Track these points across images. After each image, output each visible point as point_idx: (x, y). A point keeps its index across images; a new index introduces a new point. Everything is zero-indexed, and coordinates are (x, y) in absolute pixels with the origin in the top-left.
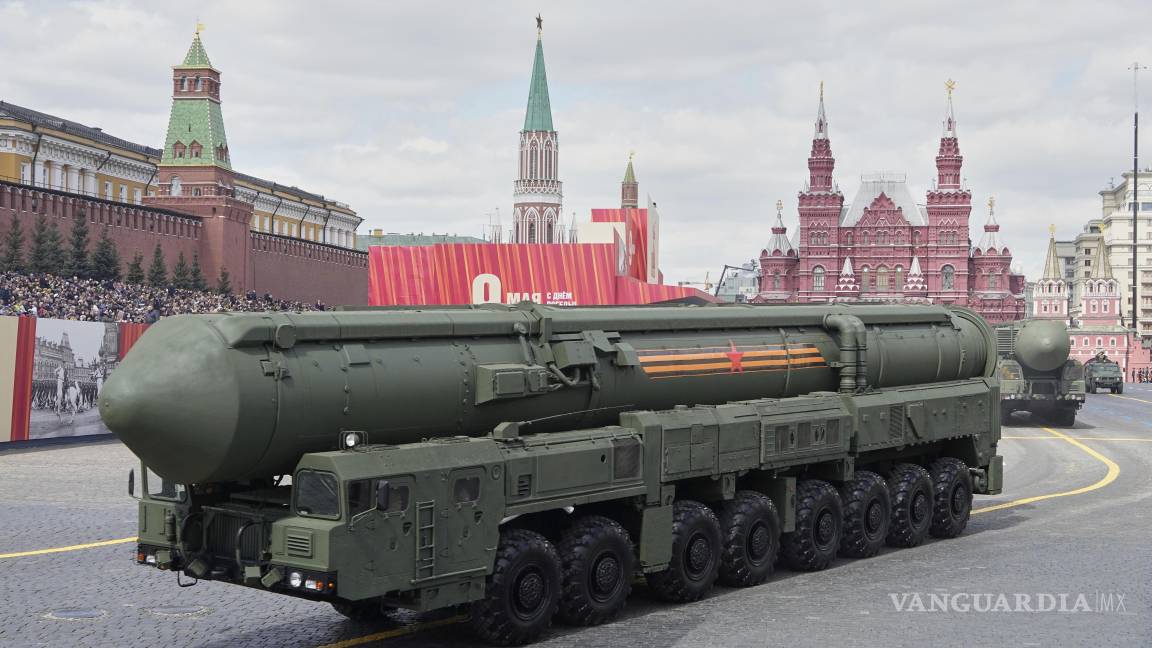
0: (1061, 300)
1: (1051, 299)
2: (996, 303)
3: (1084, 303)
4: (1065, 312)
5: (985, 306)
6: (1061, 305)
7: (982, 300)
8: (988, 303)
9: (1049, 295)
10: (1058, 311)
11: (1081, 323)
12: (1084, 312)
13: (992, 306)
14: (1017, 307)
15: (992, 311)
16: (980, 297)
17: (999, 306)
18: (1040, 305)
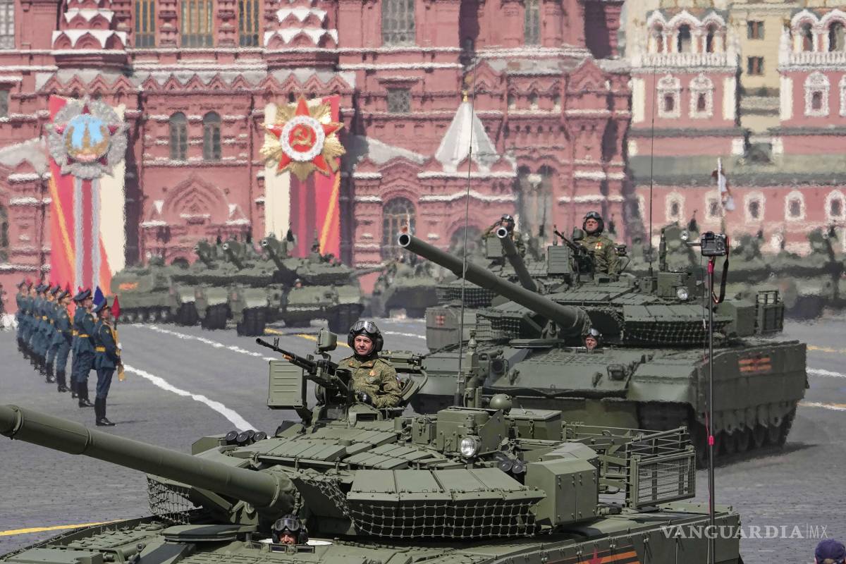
0: (717, 76)
1: (685, 74)
2: (545, 87)
3: (786, 86)
4: (729, 112)
5: (511, 96)
6: (718, 91)
7: (504, 77)
8: (524, 87)
9: (682, 61)
10: (708, 113)
11: (778, 146)
12: (786, 113)
13: (532, 97)
14: (610, 99)
15: (535, 110)
16: (498, 67)
17: (554, 97)
18: (651, 92)
